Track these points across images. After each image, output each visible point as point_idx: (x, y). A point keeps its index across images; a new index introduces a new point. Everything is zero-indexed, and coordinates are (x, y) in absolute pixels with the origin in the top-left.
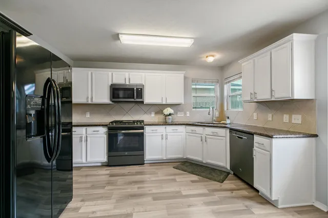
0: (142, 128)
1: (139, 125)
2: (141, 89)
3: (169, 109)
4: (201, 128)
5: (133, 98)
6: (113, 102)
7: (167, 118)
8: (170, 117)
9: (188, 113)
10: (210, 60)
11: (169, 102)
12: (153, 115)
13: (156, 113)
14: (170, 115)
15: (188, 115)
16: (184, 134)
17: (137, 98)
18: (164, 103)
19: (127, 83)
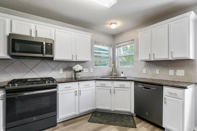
0: (55, 87)
1: (51, 84)
2: (52, 44)
3: (78, 65)
4: (110, 82)
5: (42, 53)
6: (11, 56)
7: (77, 74)
8: (80, 73)
9: (92, 69)
10: (113, 27)
11: (79, 59)
12: (61, 71)
13: (65, 70)
14: (80, 71)
15: (92, 71)
16: (94, 88)
17: (46, 53)
18: (74, 60)
19: (33, 35)
